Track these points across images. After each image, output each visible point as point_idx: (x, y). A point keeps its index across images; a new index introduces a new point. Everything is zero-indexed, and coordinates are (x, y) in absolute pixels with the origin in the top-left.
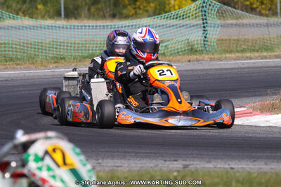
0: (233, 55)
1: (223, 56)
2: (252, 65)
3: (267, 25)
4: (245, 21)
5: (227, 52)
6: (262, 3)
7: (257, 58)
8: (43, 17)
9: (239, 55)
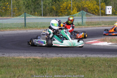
0: (91, 26)
1: (88, 26)
2: (96, 29)
3: (99, 18)
4: (93, 17)
5: (88, 25)
6: (96, 12)
7: (97, 27)
8: (37, 16)
9: (92, 26)
